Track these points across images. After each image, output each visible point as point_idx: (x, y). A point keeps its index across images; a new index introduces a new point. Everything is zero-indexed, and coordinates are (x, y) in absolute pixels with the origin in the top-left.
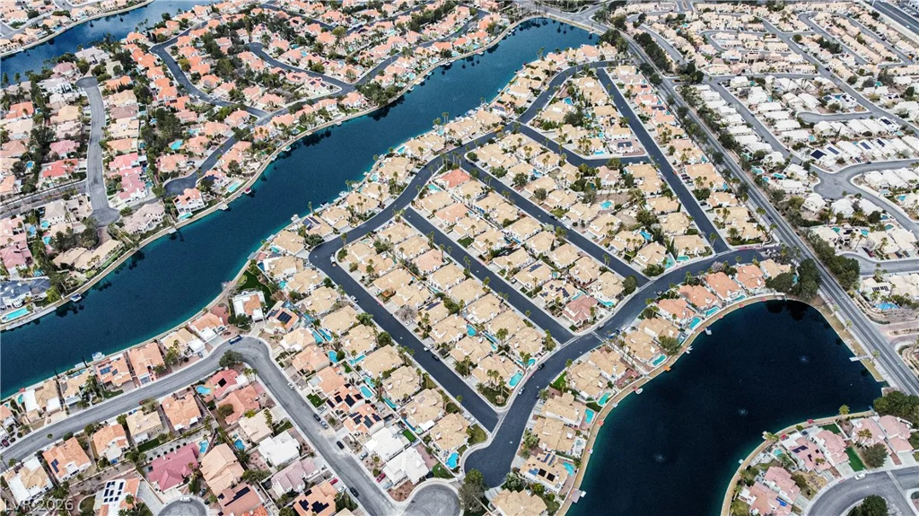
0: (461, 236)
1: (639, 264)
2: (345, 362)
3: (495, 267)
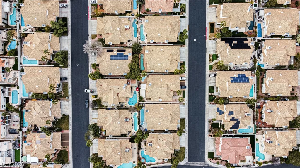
3: (213, 46)
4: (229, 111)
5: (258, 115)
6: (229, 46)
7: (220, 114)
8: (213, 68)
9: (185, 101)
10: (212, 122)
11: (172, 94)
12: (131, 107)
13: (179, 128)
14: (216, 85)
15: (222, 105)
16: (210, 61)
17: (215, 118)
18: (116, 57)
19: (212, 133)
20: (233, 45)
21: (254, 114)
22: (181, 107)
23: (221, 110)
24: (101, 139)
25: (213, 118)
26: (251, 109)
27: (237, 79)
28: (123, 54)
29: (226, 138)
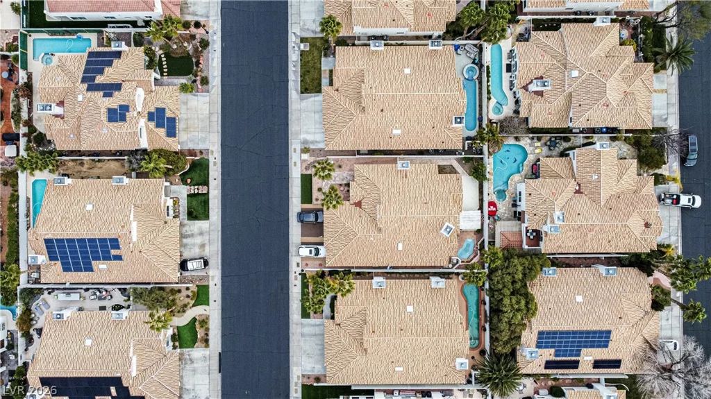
4: (126, 125)
5: (12, 109)
6: (127, 388)
7: (161, 111)
8: (191, 294)
9: (303, 161)
10: (195, 81)
11: (355, 193)
12: (517, 139)
13: (326, 55)
14: (182, 225)
15: (157, 147)
16: (204, 322)
17: (184, 96)
18: (586, 342)
19: (193, 37)
20: (113, 390)
21: (30, 110)
22: (319, 137)
23: (158, 126)
24: (632, 9)
25: (189, 96)
26: (40, 133)
27: (95, 252)
28: (556, 351)
29: (140, 15)
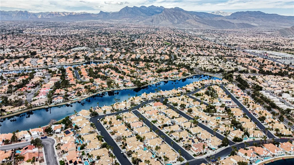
0: (153, 120)
1: (231, 137)
2: (84, 151)
3: (164, 130)
